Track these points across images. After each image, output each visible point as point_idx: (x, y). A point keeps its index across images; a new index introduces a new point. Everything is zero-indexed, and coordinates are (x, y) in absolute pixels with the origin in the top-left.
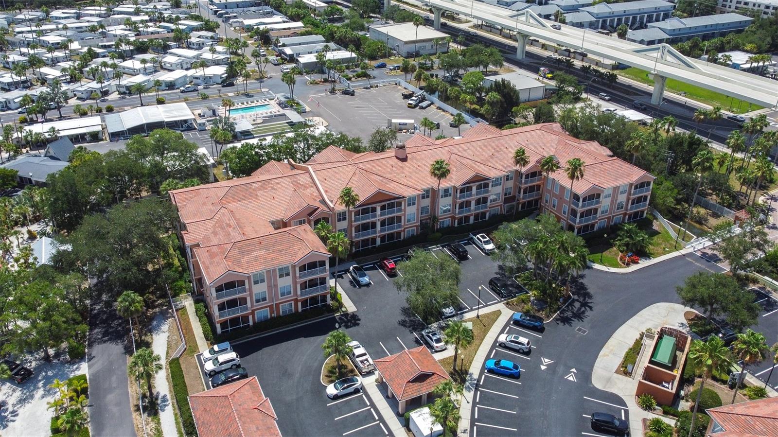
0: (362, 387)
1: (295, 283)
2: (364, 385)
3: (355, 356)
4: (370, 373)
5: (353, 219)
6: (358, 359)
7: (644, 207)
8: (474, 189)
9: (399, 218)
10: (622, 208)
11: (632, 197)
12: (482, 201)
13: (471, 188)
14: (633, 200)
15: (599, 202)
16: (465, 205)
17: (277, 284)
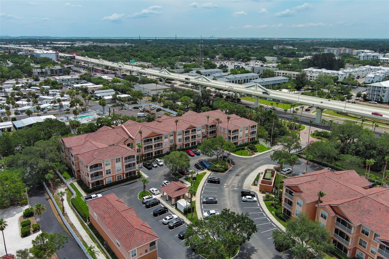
1: (123, 165)
7: (255, 136)
8: (190, 131)
9: (162, 143)
10: (247, 136)
11: (250, 131)
12: (194, 137)
13: (189, 131)
14: (251, 133)
15: (238, 133)
16: (187, 138)
17: (115, 166)
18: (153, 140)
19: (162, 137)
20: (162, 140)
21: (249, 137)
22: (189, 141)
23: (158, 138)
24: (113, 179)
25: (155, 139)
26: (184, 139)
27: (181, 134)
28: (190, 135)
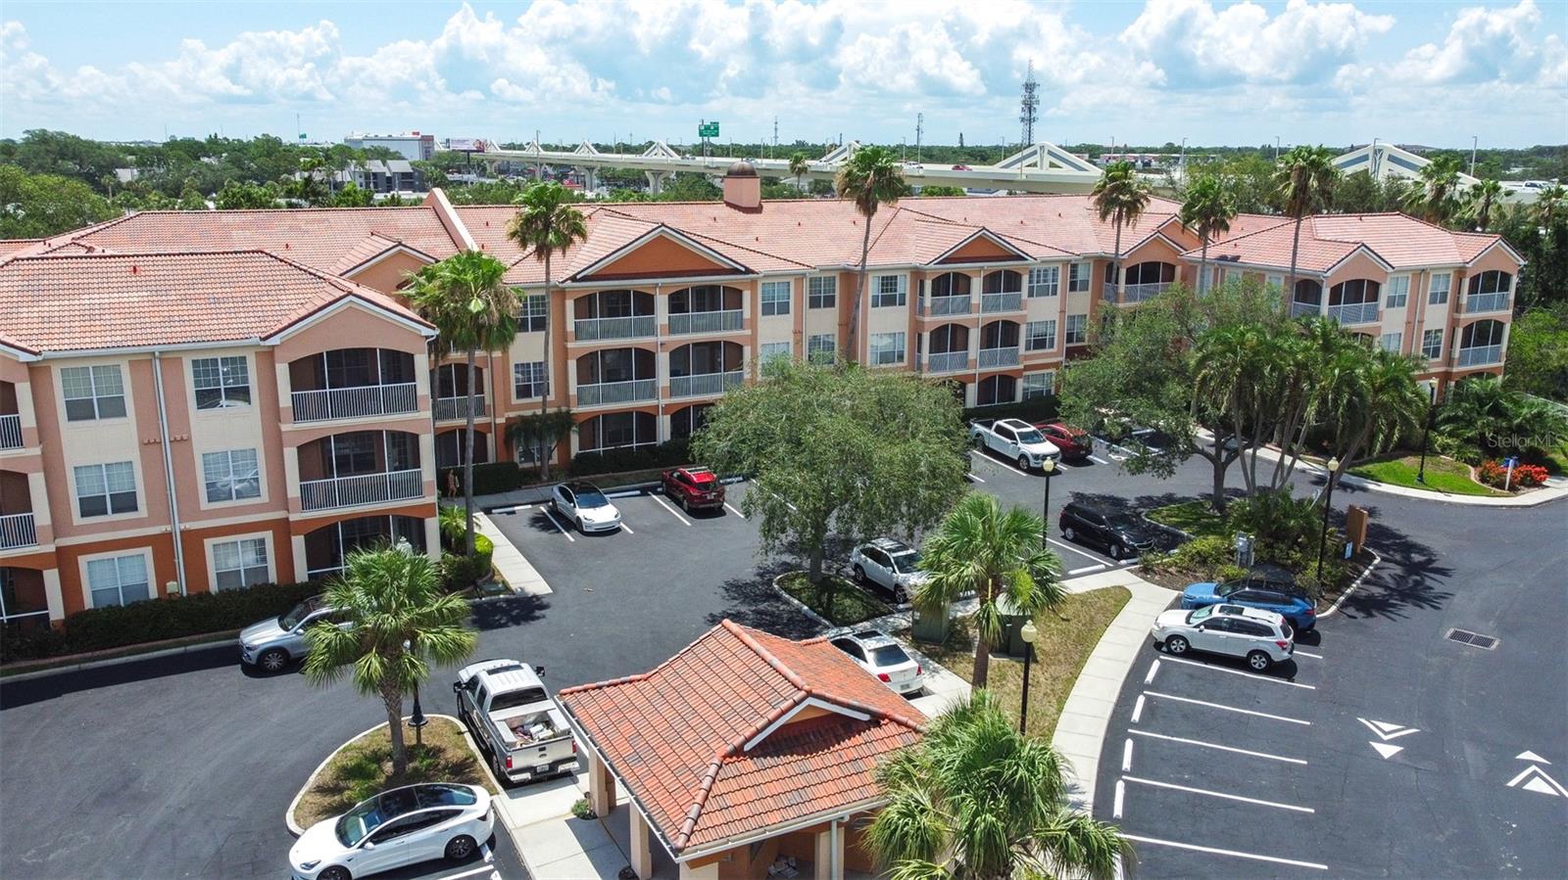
0: (500, 839)
1: (275, 442)
2: (509, 824)
3: (488, 701)
4: (550, 777)
5: (571, 327)
6: (499, 717)
7: (1494, 360)
8: (977, 284)
9: (735, 350)
10: (1437, 353)
11: (1467, 317)
12: (1001, 334)
13: (968, 279)
14: (1468, 330)
15: (1374, 316)
16: (950, 338)
17: (185, 437)
18: (662, 303)
19: (735, 297)
20: (739, 323)
21: (1450, 361)
22: (965, 364)
23: (707, 298)
24: (165, 571)
25: (677, 303)
26: (926, 337)
27: (903, 296)
28: (977, 309)
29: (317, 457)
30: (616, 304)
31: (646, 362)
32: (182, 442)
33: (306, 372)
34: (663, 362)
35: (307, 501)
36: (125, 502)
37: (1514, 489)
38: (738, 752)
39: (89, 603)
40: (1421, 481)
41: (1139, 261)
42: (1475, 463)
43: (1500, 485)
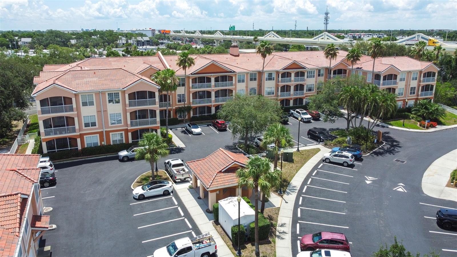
0: (174, 192)
1: (125, 111)
2: (176, 189)
3: (172, 166)
4: (184, 181)
5: (191, 86)
6: (173, 169)
7: (431, 95)
8: (293, 75)
9: (231, 91)
10: (414, 93)
11: (423, 84)
12: (299, 88)
13: (291, 74)
14: (423, 87)
15: (395, 83)
16: (286, 89)
17: (106, 110)
18: (213, 79)
19: (231, 78)
20: (232, 85)
21: (418, 95)
22: (290, 95)
23: (224, 79)
24: (102, 140)
25: (217, 80)
26: (280, 88)
27: (274, 78)
28: (293, 81)
29: (134, 115)
30: (202, 80)
31: (209, 94)
32: (105, 111)
33: (132, 96)
34: (213, 94)
35: (132, 125)
36: (94, 124)
37: (427, 128)
38: (220, 172)
39: (86, 146)
40: (403, 126)
41: (337, 68)
42: (419, 121)
43: (424, 127)
